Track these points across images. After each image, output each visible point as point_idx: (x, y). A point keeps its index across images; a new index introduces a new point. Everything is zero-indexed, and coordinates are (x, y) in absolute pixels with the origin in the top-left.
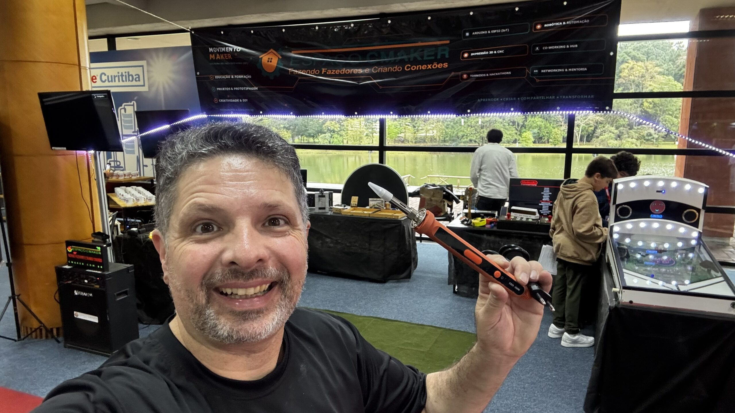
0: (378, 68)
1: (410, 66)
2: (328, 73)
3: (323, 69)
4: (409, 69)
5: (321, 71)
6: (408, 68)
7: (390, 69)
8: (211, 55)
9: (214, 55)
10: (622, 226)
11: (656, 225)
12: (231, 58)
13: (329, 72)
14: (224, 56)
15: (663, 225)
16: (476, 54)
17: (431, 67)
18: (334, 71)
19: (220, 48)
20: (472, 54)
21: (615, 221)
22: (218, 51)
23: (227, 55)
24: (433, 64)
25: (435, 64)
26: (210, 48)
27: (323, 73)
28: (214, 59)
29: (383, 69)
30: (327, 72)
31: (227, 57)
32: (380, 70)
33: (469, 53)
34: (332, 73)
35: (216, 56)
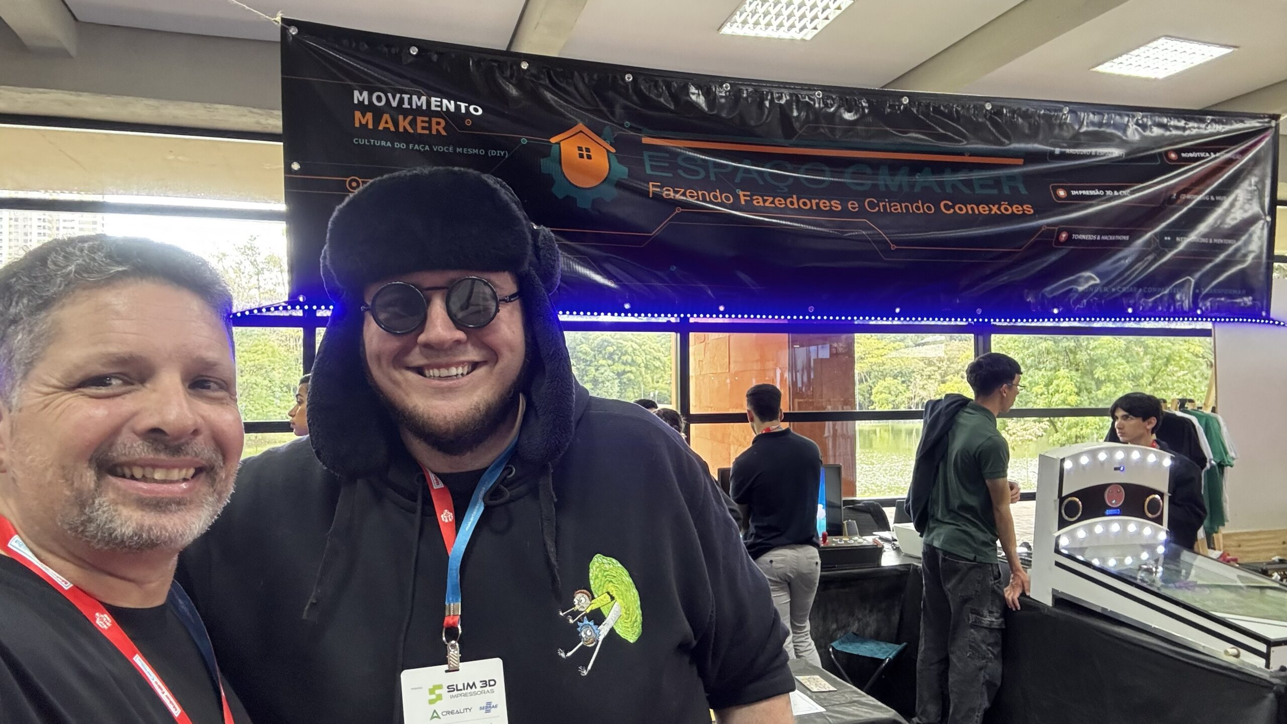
0: (878, 202)
1: (950, 204)
2: (755, 202)
3: (741, 193)
4: (952, 211)
5: (737, 197)
6: (947, 207)
7: (907, 207)
8: (358, 114)
9: (369, 115)
10: (1071, 535)
11: (1115, 528)
12: (444, 133)
13: (758, 201)
14: (413, 123)
15: (1124, 525)
16: (1081, 192)
17: (999, 209)
18: (771, 199)
19: (406, 97)
20: (1074, 193)
21: (1060, 528)
22: (394, 104)
23: (430, 122)
24: (1000, 205)
25: (1005, 205)
26: (356, 93)
27: (743, 202)
28: (370, 126)
29: (890, 207)
30: (752, 200)
31: (429, 128)
32: (884, 206)
33: (1068, 190)
34: (767, 204)
35: (377, 120)
